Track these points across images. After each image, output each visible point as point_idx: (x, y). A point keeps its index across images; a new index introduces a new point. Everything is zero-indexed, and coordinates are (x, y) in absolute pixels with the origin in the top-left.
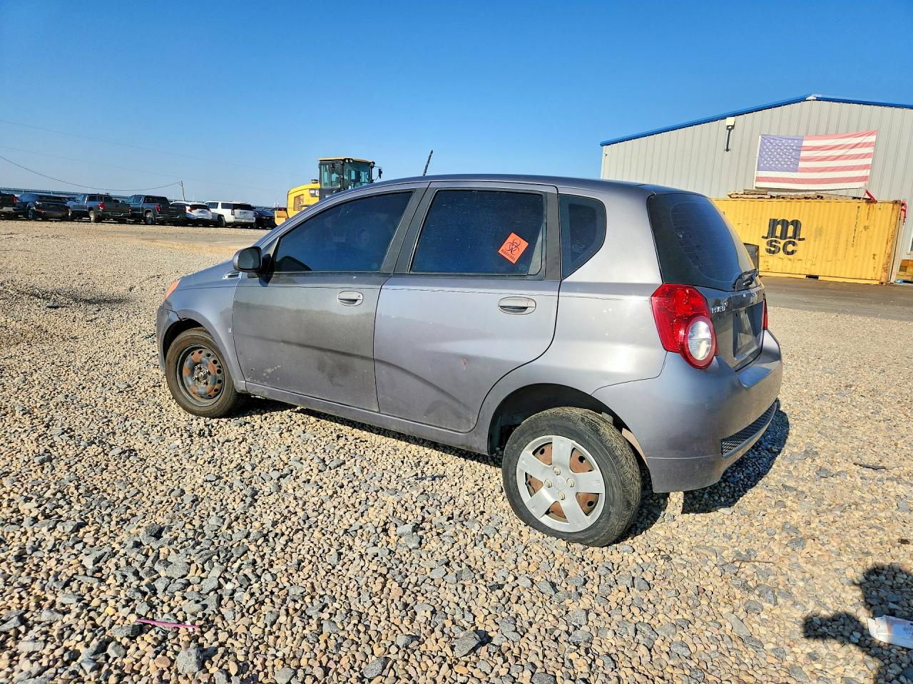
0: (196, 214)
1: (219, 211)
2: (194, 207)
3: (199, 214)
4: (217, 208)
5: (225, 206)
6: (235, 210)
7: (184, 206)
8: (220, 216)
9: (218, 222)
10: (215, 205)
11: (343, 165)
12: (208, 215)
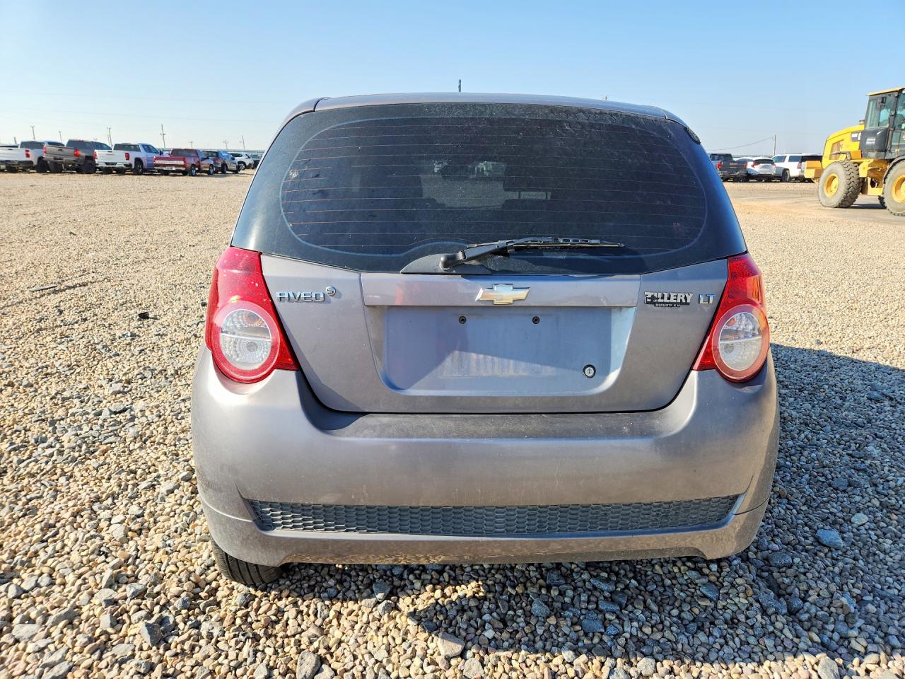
0: (758, 169)
1: (786, 164)
2: (757, 162)
3: (762, 169)
4: (784, 161)
5: (792, 159)
6: (803, 163)
7: (745, 162)
8: (785, 171)
9: (783, 177)
10: (781, 159)
11: (898, 97)
12: (771, 170)
